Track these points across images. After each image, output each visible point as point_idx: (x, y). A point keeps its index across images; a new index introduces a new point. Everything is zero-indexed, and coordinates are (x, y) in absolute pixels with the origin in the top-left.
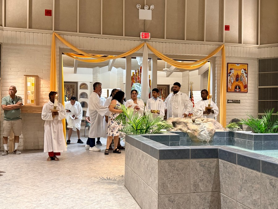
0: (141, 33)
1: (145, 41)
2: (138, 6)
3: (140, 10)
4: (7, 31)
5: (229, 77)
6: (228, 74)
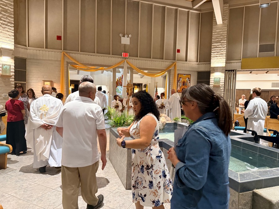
0: (123, 53)
1: (125, 58)
2: (120, 35)
3: (122, 38)
4: (30, 50)
5: (178, 83)
6: (178, 81)
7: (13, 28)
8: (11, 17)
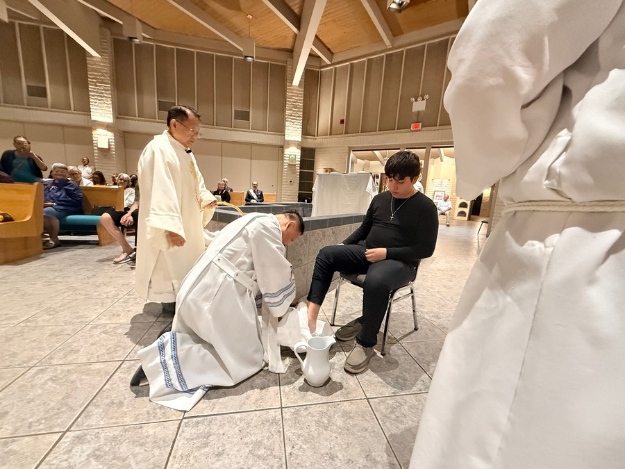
0: (412, 125)
1: (415, 131)
3: (414, 103)
4: (318, 139)
7: (301, 121)
8: (300, 111)
